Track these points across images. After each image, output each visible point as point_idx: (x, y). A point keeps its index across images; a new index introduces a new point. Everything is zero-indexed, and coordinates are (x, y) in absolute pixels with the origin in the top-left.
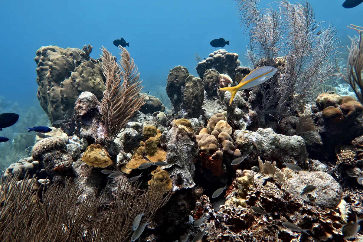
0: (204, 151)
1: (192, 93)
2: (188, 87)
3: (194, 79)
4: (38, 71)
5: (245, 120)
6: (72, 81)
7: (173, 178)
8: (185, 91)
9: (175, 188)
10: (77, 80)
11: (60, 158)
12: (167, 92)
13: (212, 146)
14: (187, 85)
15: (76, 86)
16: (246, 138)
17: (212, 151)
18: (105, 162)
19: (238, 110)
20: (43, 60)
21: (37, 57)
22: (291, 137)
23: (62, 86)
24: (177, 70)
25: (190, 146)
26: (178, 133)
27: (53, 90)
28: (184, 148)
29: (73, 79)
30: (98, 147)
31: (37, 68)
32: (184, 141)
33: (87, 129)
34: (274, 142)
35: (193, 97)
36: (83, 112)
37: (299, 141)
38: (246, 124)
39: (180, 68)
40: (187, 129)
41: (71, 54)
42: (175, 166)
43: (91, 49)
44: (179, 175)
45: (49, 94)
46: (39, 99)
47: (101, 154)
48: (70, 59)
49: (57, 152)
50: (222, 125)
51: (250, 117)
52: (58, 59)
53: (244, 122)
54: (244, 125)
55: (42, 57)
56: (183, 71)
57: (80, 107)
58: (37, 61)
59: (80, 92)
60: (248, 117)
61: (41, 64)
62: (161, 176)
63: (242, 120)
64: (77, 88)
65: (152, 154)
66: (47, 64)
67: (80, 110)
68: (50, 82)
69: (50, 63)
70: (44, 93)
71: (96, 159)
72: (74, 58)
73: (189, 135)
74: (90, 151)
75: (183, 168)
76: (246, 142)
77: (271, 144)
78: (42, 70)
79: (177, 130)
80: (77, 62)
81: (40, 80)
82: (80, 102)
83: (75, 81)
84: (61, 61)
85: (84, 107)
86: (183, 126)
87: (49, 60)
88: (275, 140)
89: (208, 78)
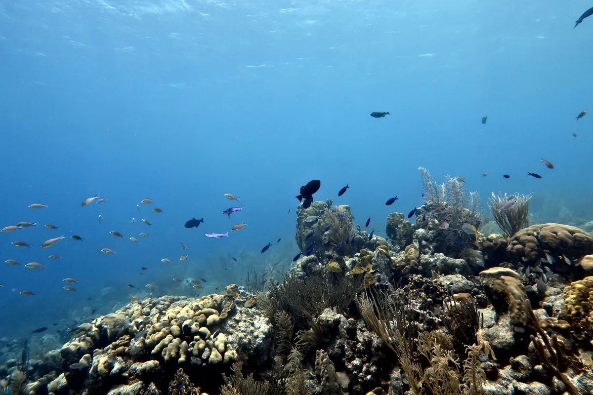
0: (399, 266)
1: (403, 233)
2: (400, 228)
3: (404, 222)
4: (297, 219)
5: (430, 249)
6: (318, 225)
7: (376, 278)
8: (398, 231)
9: (377, 284)
10: (322, 224)
11: (315, 267)
12: (387, 232)
13: (403, 263)
14: (399, 226)
15: (321, 228)
16: (426, 259)
17: (403, 267)
18: (338, 269)
19: (424, 242)
20: (301, 212)
21: (297, 210)
22: (456, 260)
23: (313, 228)
24: (394, 215)
25: (387, 261)
26: (379, 253)
27: (307, 231)
28: (383, 262)
29: (319, 224)
30: (335, 261)
31: (298, 218)
32: (382, 257)
33: (329, 252)
34: (444, 261)
35: (403, 235)
36: (327, 242)
37: (461, 262)
38: (430, 252)
39: (395, 214)
40: (384, 251)
41: (318, 207)
42: (376, 271)
43: (331, 202)
44: (378, 276)
45: (303, 234)
46: (297, 238)
47: (335, 264)
48: (317, 210)
49: (314, 263)
50: (412, 251)
51: (433, 247)
52: (310, 211)
53: (429, 250)
54: (428, 252)
55: (301, 210)
56: (397, 216)
57: (325, 239)
58: (297, 212)
59: (324, 232)
60: (432, 247)
61: (300, 215)
62: (368, 276)
63: (426, 249)
64: (321, 230)
65: (365, 266)
66: (303, 215)
67: (325, 241)
68: (304, 226)
69: (305, 213)
70: (300, 234)
71: (333, 267)
72: (320, 209)
73: (386, 255)
74: (330, 263)
75: (381, 273)
76: (426, 261)
77: (441, 263)
78: (300, 218)
79: (378, 251)
80: (322, 212)
81: (299, 225)
82: (325, 236)
83: (320, 225)
84: (313, 212)
85: (327, 239)
86: (382, 249)
87: (305, 212)
88: (444, 260)
89: (419, 221)
